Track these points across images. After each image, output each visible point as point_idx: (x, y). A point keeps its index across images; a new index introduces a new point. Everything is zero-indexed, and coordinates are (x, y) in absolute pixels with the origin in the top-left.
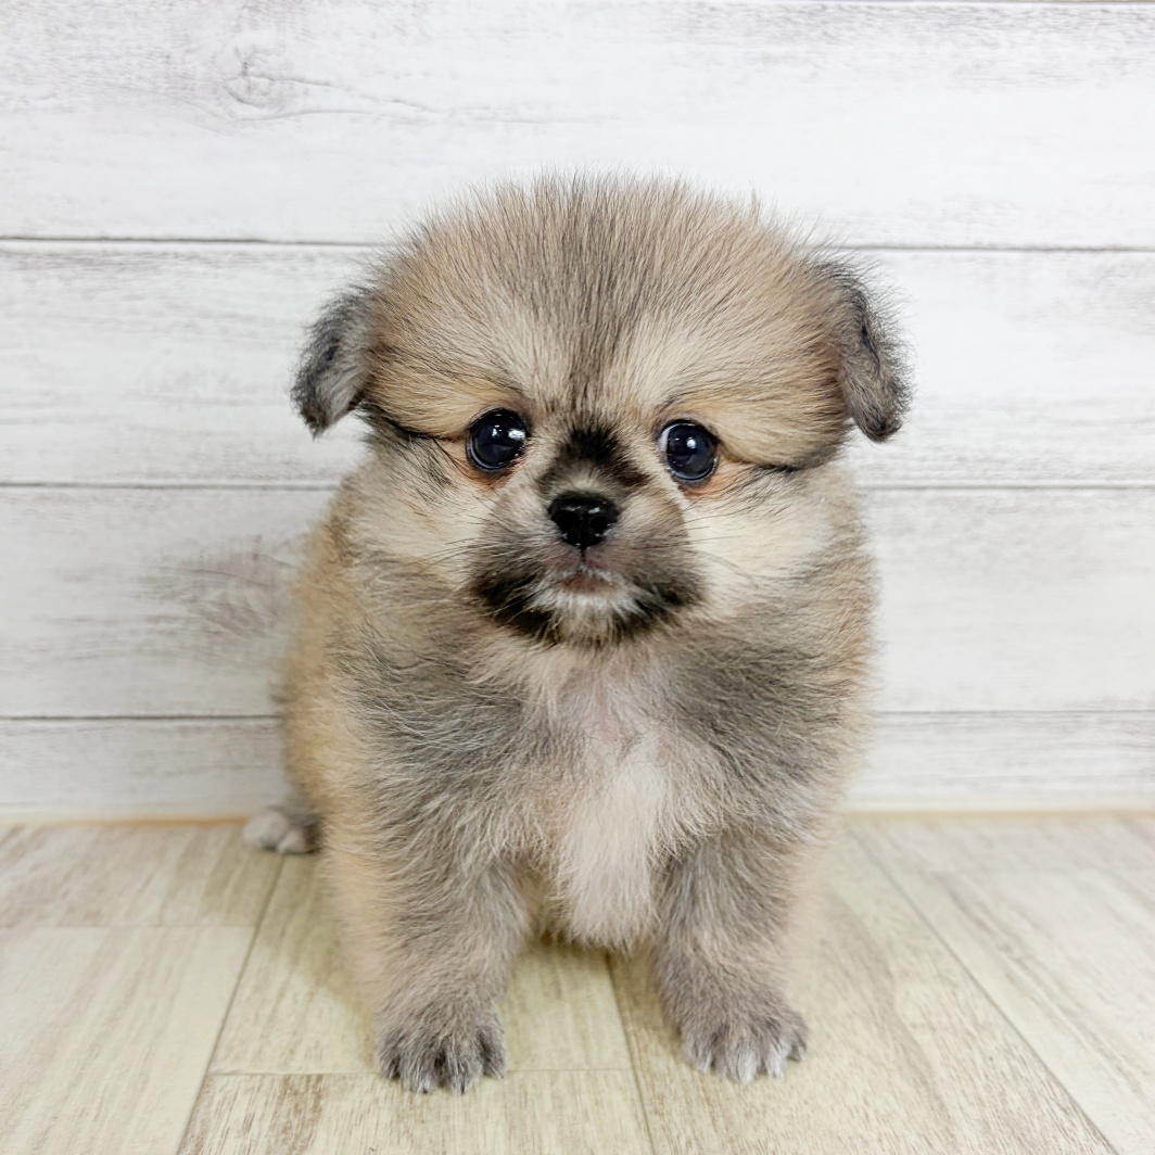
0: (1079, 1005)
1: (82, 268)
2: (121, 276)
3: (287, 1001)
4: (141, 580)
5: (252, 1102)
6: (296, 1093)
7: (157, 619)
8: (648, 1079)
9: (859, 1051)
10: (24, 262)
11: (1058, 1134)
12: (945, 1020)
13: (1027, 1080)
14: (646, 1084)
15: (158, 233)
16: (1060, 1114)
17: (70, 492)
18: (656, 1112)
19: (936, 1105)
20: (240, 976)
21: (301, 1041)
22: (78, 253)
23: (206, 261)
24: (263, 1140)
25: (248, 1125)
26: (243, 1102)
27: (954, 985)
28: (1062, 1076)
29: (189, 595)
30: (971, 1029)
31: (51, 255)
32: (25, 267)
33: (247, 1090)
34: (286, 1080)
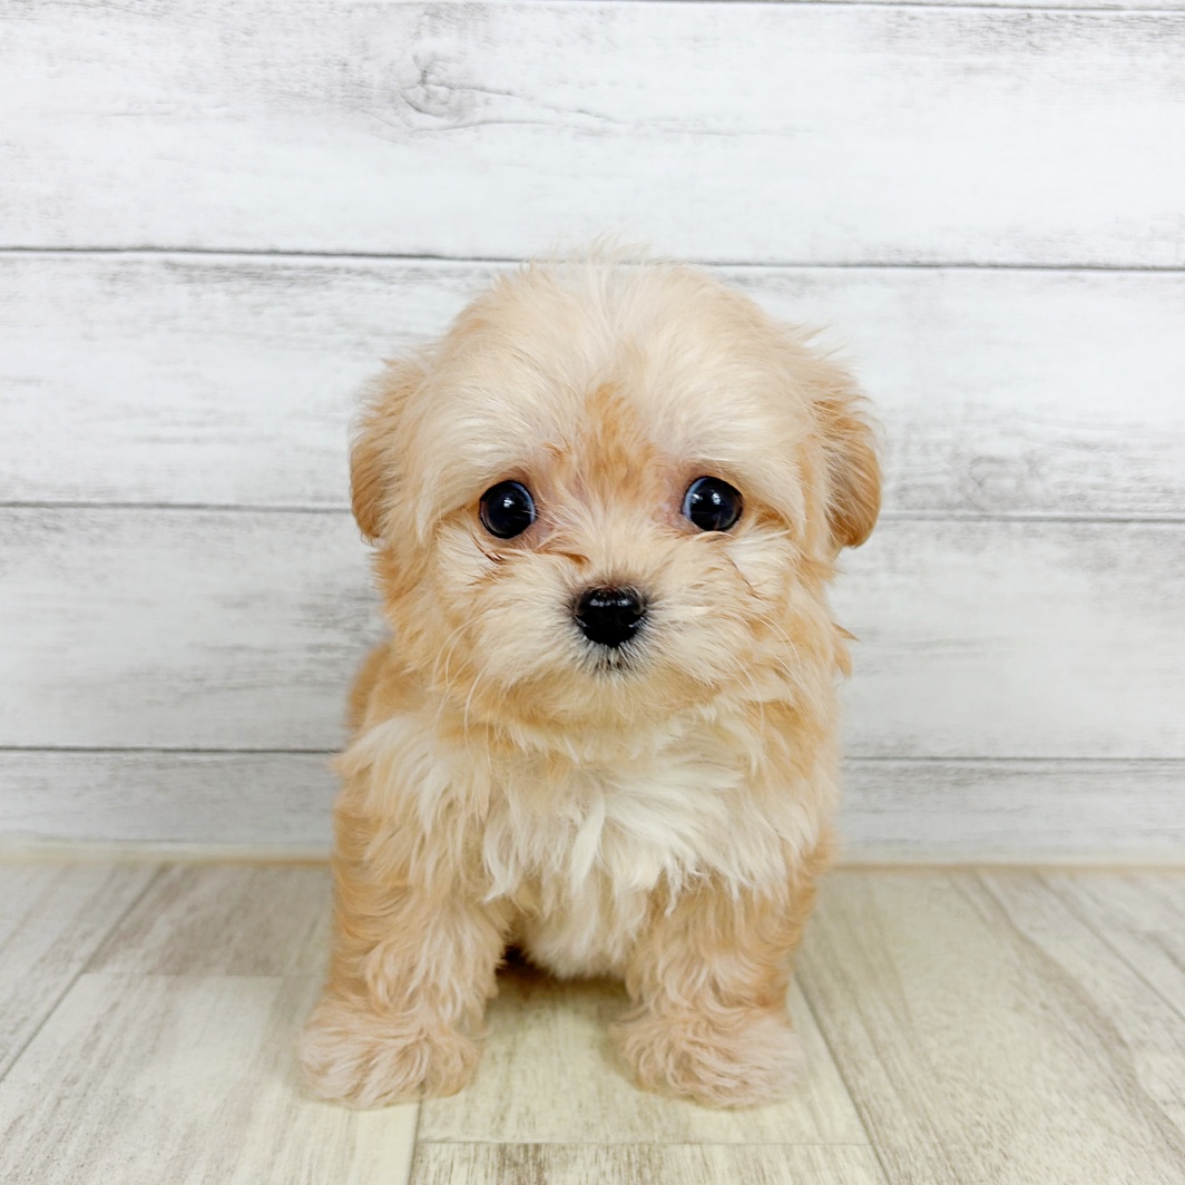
1: (250, 283)
2: (291, 291)
4: (304, 608)
5: (471, 1173)
6: (515, 1164)
7: (316, 648)
8: (891, 1156)
9: (1111, 1130)
10: (190, 275)
14: (889, 1161)
15: (330, 247)
17: (231, 515)
22: (247, 266)
23: (378, 276)
29: (351, 624)
31: (218, 268)
32: (190, 280)
33: (463, 1161)
34: (502, 1149)
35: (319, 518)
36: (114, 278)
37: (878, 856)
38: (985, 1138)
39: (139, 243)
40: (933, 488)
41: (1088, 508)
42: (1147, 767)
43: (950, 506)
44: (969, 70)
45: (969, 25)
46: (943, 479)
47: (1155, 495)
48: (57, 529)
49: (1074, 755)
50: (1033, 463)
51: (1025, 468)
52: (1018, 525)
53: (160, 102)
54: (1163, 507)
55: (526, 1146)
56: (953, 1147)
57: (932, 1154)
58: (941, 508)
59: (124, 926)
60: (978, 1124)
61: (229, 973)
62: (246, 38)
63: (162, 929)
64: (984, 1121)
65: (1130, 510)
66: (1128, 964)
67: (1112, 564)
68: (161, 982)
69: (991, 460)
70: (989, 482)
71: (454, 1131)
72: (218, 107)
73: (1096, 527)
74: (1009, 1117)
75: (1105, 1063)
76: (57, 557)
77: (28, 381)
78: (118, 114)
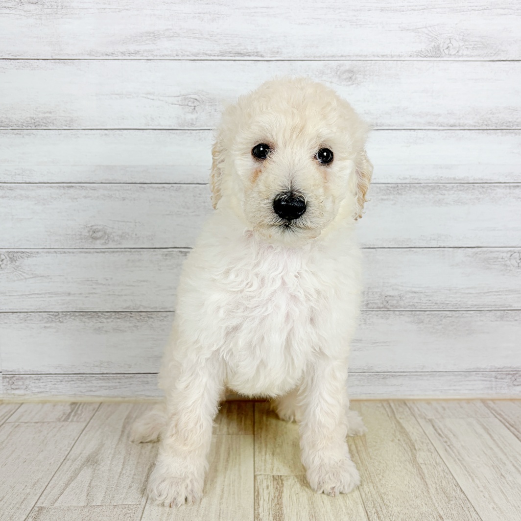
0: (463, 458)
5: (267, 482)
6: (277, 480)
9: (407, 470)
10: (185, 254)
11: (453, 491)
12: (429, 462)
13: (447, 478)
16: (454, 486)
19: (425, 484)
20: (254, 449)
24: (272, 491)
25: (268, 487)
26: (265, 482)
27: (432, 453)
28: (456, 477)
30: (435, 465)
33: (265, 479)
34: (273, 476)
36: (166, 255)
37: (364, 397)
38: (379, 472)
39: (173, 246)
40: (376, 303)
41: (415, 308)
42: (433, 373)
43: (380, 308)
44: (382, 199)
45: (382, 188)
46: (378, 301)
47: (433, 304)
48: (152, 318)
49: (414, 371)
50: (401, 297)
51: (399, 298)
52: (398, 313)
53: (178, 211)
54: (435, 307)
55: (278, 476)
56: (372, 475)
57: (367, 476)
58: (378, 308)
60: (378, 469)
64: (380, 469)
65: (427, 308)
66: (422, 428)
67: (422, 322)
69: (390, 296)
70: (390, 302)
71: (262, 473)
72: (193, 212)
73: (418, 312)
74: (385, 468)
75: (410, 454)
76: (151, 325)
77: (144, 281)
78: (167, 215)
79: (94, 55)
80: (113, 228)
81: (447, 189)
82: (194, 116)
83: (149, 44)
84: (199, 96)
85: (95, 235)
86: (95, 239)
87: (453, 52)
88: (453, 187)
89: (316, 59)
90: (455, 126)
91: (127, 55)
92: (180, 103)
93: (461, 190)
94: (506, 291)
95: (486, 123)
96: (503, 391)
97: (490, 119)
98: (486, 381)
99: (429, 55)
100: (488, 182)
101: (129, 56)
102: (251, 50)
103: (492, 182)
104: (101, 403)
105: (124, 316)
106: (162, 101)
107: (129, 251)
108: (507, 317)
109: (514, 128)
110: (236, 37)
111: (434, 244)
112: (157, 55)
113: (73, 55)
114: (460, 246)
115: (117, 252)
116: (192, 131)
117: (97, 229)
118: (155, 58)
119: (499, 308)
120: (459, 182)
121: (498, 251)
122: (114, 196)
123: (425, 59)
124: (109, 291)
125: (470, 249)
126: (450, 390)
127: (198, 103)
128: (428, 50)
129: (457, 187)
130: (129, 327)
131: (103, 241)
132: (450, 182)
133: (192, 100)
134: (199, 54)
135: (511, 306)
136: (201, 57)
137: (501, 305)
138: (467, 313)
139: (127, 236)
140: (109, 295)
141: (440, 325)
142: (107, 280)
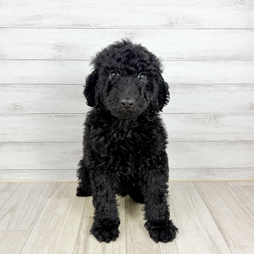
1: (65, 117)
2: (69, 118)
3: (90, 207)
4: (72, 153)
5: (87, 219)
7: (74, 158)
10: (58, 116)
15: (74, 113)
17: (63, 143)
18: (127, 221)
20: (85, 204)
21: (91, 212)
22: (64, 115)
23: (80, 116)
24: (88, 223)
25: (86, 222)
26: (86, 219)
29: (77, 155)
31: (61, 115)
32: (58, 117)
35: (73, 143)
36: (49, 117)
39: (52, 113)
47: (171, 139)
48: (43, 145)
53: (54, 97)
59: (52, 191)
61: (64, 198)
62: (63, 90)
63: (57, 192)
68: (57, 199)
71: (86, 215)
72: (60, 97)
76: (43, 148)
77: (39, 128)
78: (49, 98)
79: (13, 26)
80: (24, 105)
81: (176, 87)
82: (60, 54)
83: (38, 20)
84: (62, 44)
85: (16, 108)
86: (17, 109)
87: (179, 24)
88: (179, 86)
89: (116, 28)
90: (180, 58)
91: (28, 26)
92: (53, 48)
93: (183, 88)
94: (204, 133)
95: (194, 57)
96: (203, 178)
97: (196, 55)
98: (195, 173)
99: (168, 26)
100: (195, 84)
101: (29, 26)
102: (85, 23)
103: (197, 84)
104: (21, 183)
105: (30, 144)
106: (45, 47)
107: (32, 115)
108: (204, 145)
109: (207, 59)
110: (78, 17)
111: (171, 112)
112: (42, 26)
113: (3, 25)
114: (183, 113)
115: (26, 115)
116: (59, 61)
117: (17, 105)
118: (41, 27)
119: (200, 140)
120: (182, 84)
121: (200, 115)
122: (24, 90)
123: (166, 28)
124: (23, 133)
125: (187, 114)
126: (179, 177)
127: (62, 48)
128: (167, 24)
129: (181, 86)
130: (33, 149)
131: (20, 111)
132: (177, 84)
133: (59, 46)
134: (61, 25)
135: (206, 140)
136: (62, 27)
137: (201, 139)
138: (186, 143)
139: (31, 108)
140: (23, 135)
141: (174, 148)
142: (22, 128)
